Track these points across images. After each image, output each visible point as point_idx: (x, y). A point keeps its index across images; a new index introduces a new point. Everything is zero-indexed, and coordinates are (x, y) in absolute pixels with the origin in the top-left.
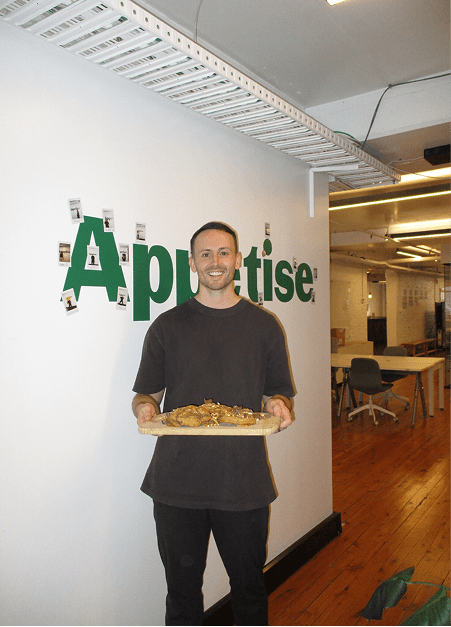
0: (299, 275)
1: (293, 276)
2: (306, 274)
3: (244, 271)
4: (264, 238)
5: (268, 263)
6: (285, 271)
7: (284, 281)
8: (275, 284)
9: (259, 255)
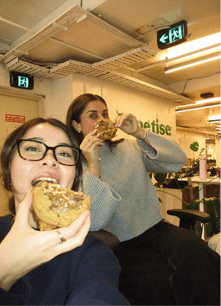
0: (166, 128)
1: (164, 128)
2: (168, 128)
3: (151, 126)
4: (156, 118)
5: (157, 125)
6: (162, 127)
7: (162, 129)
8: (159, 130)
9: (155, 123)
